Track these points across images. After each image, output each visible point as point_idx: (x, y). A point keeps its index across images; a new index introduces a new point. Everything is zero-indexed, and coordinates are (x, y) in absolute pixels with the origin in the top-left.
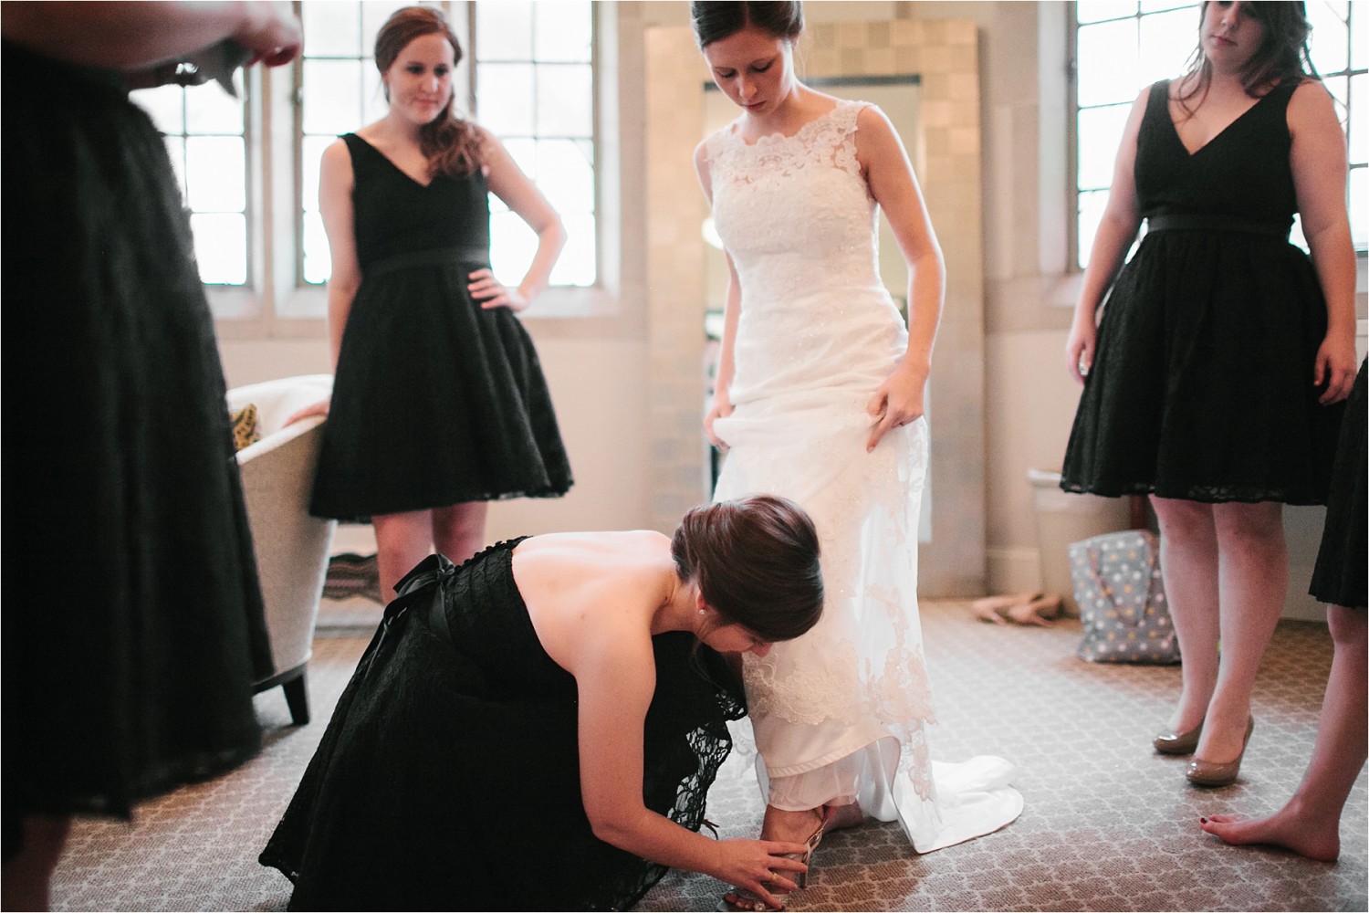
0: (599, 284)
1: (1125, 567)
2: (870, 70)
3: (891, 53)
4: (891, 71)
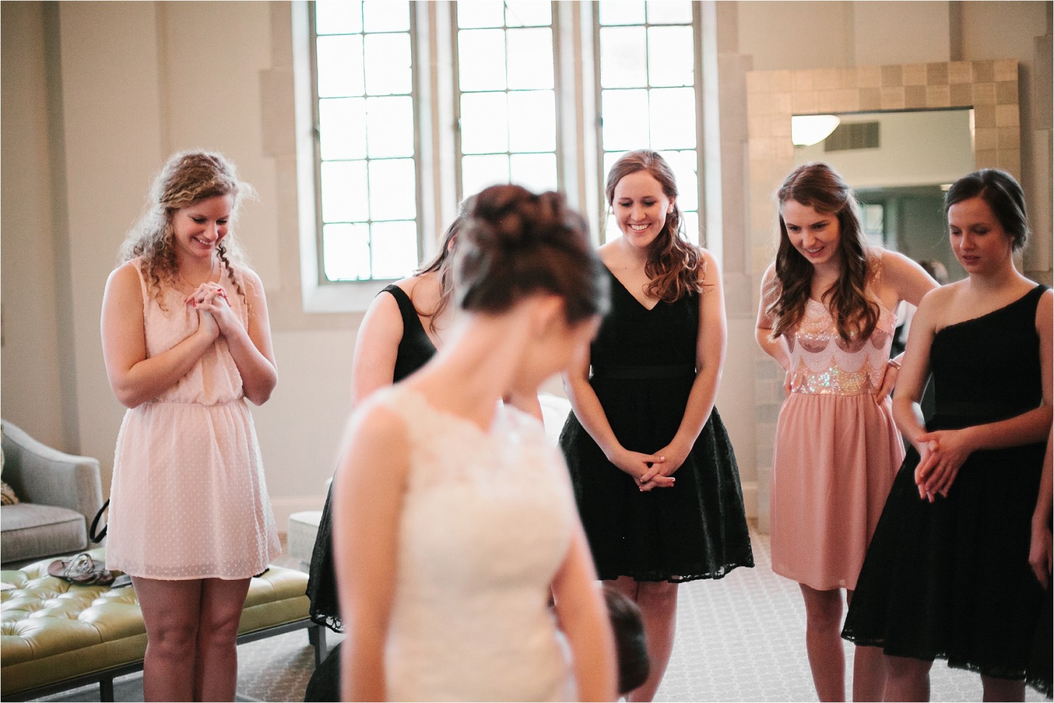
2: (929, 104)
3: (947, 89)
4: (948, 104)
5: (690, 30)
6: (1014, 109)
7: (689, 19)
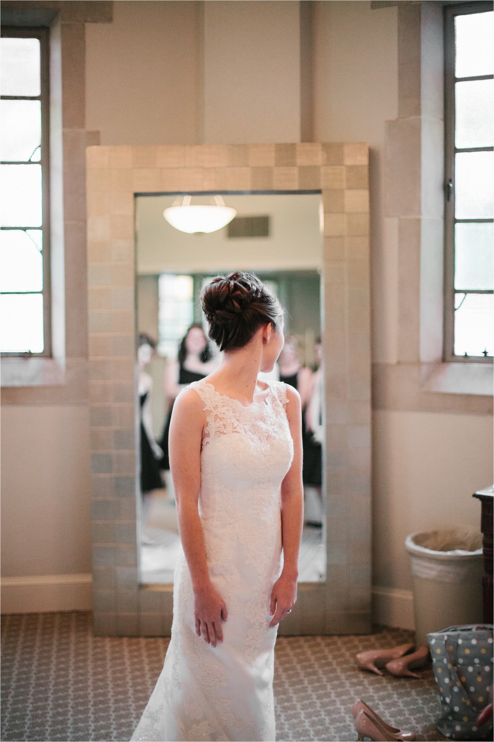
0: (48, 354)
1: (477, 661)
2: (277, 186)
3: (295, 171)
4: (296, 187)
5: (38, 103)
6: (365, 194)
7: (37, 92)
